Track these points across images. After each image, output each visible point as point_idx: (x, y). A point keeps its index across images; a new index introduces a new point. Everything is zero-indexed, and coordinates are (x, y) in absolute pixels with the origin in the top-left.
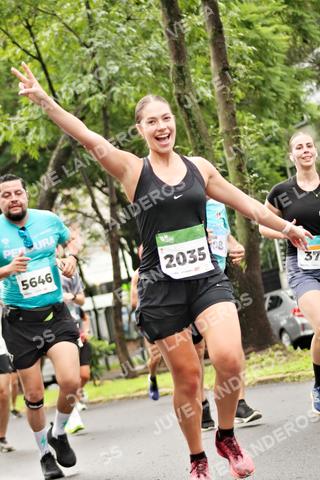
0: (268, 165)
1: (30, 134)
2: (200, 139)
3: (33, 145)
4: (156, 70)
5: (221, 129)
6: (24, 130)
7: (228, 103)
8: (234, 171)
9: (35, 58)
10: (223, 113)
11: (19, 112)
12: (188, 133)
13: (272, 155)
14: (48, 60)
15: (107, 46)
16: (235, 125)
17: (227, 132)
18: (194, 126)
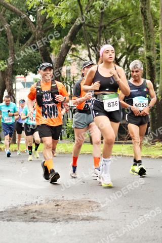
1: (63, 15)
2: (149, 32)
3: (63, 21)
5: (160, 28)
6: (60, 13)
11: (59, 3)
12: (143, 28)
18: (147, 25)
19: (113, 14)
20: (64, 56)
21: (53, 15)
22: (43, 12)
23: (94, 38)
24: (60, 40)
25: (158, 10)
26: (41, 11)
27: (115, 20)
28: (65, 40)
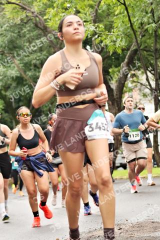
20: (123, 82)
21: (108, 43)
22: (97, 41)
23: (152, 62)
24: (119, 68)
28: (123, 67)
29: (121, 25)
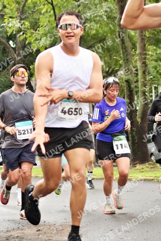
0: (155, 71)
1: (42, 40)
2: (127, 55)
3: (42, 46)
4: (109, 17)
5: (138, 52)
6: (39, 38)
7: (143, 39)
8: (142, 74)
9: (49, 3)
10: (140, 44)
11: (38, 29)
12: (121, 52)
13: (158, 66)
14: (56, 5)
15: (86, 2)
16: (145, 50)
17: (140, 54)
18: (125, 48)
19: (92, 38)
21: (32, 41)
22: (22, 38)
25: (136, 33)
26: (20, 37)
27: (94, 44)
29: (47, 24)
